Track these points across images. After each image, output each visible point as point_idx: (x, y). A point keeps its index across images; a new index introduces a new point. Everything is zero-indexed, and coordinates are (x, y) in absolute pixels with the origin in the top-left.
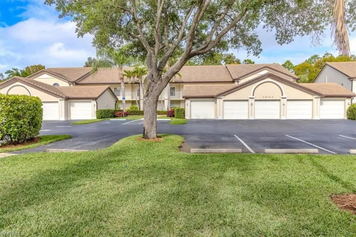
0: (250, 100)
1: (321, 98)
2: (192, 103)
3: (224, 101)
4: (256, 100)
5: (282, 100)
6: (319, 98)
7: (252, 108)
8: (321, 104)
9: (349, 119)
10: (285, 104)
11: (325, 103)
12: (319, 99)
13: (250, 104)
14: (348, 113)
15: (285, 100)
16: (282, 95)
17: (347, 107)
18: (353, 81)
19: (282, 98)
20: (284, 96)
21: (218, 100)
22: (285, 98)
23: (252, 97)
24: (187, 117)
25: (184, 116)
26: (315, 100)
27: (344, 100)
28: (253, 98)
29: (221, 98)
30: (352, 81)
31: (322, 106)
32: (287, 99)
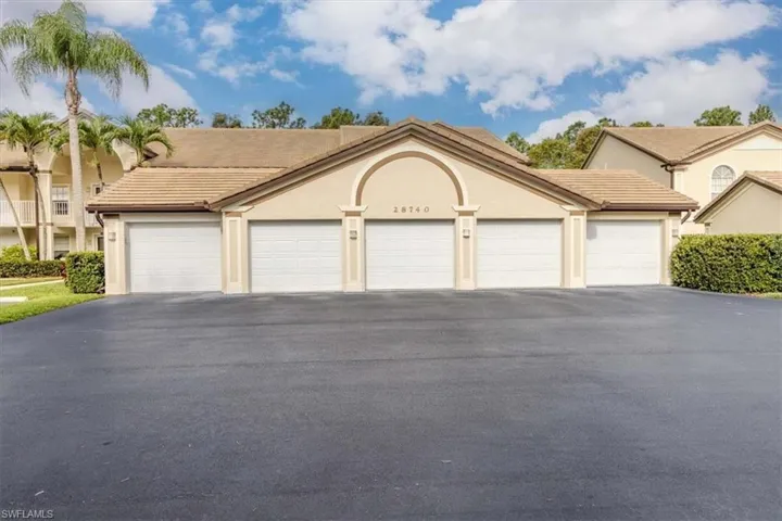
0: (347, 221)
1: (590, 213)
2: (134, 231)
3: (251, 222)
4: (368, 221)
5: (461, 220)
6: (581, 213)
7: (353, 249)
8: (591, 235)
9: (677, 284)
10: (471, 235)
11: (601, 229)
12: (583, 219)
13: (348, 235)
14: (673, 263)
15: (472, 220)
16: (461, 202)
17: (672, 244)
18: (676, 173)
19: (462, 213)
20: (466, 207)
21: (226, 220)
22: (470, 213)
23: (353, 207)
24: (114, 287)
25: (102, 281)
26: (571, 221)
27: (660, 221)
28: (358, 214)
29: (239, 214)
30: (672, 172)
31: (594, 241)
32: (477, 216)
